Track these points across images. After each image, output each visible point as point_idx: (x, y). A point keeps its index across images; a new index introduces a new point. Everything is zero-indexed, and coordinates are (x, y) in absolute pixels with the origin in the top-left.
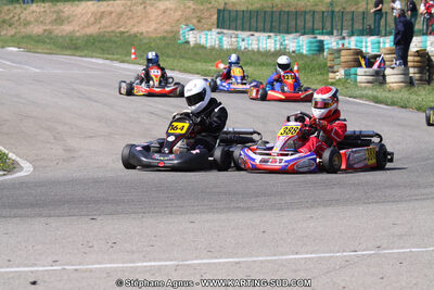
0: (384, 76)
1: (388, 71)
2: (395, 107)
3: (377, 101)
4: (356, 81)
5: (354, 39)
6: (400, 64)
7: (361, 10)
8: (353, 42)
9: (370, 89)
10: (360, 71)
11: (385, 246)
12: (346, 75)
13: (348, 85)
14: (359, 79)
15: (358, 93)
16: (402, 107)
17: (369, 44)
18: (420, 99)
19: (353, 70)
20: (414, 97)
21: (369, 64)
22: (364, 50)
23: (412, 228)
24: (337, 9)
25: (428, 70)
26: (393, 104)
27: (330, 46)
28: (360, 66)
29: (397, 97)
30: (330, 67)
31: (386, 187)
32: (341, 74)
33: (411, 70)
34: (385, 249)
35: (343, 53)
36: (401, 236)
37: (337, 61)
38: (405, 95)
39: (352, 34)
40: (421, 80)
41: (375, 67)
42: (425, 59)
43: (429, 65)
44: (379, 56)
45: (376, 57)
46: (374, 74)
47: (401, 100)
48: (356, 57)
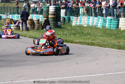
5: (11, 15)
7: (13, 6)
8: (10, 17)
9: (15, 31)
10: (12, 25)
11: (14, 80)
14: (12, 28)
17: (16, 17)
18: (30, 34)
20: (28, 33)
21: (15, 23)
22: (14, 19)
23: (23, 74)
24: (6, 6)
25: (33, 25)
27: (3, 18)
30: (3, 24)
31: (16, 62)
33: (28, 25)
34: (14, 81)
35: (7, 20)
36: (19, 77)
37: (5, 22)
38: (26, 33)
39: (10, 14)
40: (31, 28)
41: (17, 24)
42: (32, 22)
43: (33, 23)
44: (18, 21)
45: (17, 21)
46: (16, 26)
47: (24, 34)
48: (11, 21)
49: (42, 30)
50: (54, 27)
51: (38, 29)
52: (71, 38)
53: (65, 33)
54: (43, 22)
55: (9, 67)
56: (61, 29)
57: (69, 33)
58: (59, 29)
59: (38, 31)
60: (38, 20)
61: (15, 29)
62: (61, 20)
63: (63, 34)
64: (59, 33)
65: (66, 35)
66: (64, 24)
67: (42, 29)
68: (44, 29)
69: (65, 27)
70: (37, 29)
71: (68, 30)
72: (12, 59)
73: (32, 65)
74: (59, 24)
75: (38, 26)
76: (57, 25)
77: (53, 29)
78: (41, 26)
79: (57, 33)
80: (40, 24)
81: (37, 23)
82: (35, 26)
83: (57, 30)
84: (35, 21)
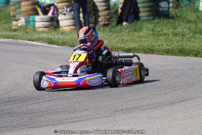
0: (58, 21)
1: (60, 17)
2: (65, 47)
3: (51, 42)
4: (34, 27)
6: (71, 11)
9: (48, 33)
10: (37, 18)
12: (26, 22)
13: (28, 30)
14: (38, 24)
15: (36, 36)
16: (71, 46)
19: (31, 18)
25: (94, 15)
26: (64, 44)
28: (37, 14)
29: (67, 38)
30: (14, 16)
32: (22, 22)
35: (23, 4)
37: (18, 11)
41: (50, 14)
43: (94, 10)
44: (53, 5)
45: (50, 6)
46: (49, 19)
47: (71, 40)
48: (34, 6)
49: (119, 27)
50: (150, 16)
51: (108, 25)
52: (194, 42)
53: (179, 30)
54: (121, 6)
55: (30, 128)
56: (170, 21)
57: (190, 29)
59: (107, 29)
61: (45, 27)
63: (175, 34)
64: (165, 31)
65: (183, 35)
66: (177, 7)
68: (124, 23)
69: (179, 14)
70: (104, 25)
71: (189, 22)
72: (36, 106)
73: (89, 119)
74: (162, 8)
75: (108, 17)
76: (159, 10)
77: (149, 22)
78: (115, 16)
79: (160, 31)
80: (113, 11)
81: (105, 8)
82: (99, 16)
83: (158, 23)
84: (98, 4)
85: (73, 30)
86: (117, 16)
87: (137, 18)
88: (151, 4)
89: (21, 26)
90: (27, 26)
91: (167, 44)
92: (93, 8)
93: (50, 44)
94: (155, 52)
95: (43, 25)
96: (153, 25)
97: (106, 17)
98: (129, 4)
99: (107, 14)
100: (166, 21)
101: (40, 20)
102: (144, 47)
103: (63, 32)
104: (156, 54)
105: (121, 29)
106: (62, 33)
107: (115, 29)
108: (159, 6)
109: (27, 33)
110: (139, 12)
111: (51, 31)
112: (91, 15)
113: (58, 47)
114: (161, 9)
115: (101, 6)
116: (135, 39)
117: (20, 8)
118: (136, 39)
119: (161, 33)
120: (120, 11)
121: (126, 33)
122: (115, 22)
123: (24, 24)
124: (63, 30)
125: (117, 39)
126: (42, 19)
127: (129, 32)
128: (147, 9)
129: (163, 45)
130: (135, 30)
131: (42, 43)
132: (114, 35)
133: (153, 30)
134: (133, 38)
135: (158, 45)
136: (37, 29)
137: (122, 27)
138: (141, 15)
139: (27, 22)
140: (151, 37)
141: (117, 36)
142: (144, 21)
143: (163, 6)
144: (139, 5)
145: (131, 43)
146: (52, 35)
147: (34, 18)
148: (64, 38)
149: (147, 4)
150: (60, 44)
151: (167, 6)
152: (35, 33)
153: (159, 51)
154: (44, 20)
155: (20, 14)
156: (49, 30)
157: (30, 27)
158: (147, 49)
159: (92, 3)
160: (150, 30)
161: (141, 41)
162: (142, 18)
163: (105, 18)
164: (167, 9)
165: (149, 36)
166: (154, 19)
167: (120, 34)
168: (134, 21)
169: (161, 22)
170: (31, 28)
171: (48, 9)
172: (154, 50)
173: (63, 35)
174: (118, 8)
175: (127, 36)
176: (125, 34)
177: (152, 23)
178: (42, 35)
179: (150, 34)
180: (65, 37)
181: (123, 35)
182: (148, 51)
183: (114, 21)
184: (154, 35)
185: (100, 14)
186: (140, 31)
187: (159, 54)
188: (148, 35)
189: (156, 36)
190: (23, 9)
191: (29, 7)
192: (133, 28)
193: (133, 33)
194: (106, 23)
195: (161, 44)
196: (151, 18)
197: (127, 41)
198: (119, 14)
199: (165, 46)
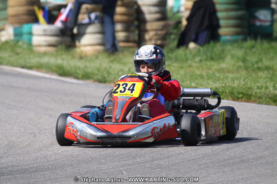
2: (89, 82)
3: (63, 73)
9: (52, 55)
10: (36, 28)
12: (15, 35)
13: (19, 50)
14: (36, 40)
16: (100, 81)
19: (26, 28)
20: (116, 66)
21: (51, 19)
25: (138, 27)
26: (86, 76)
28: (36, 21)
29: (92, 66)
35: (11, 2)
38: (104, 62)
40: (127, 40)
42: (132, 11)
43: (137, 19)
44: (65, 6)
45: (60, 7)
46: (58, 33)
47: (99, 70)
48: (31, 8)
49: (181, 51)
50: (238, 34)
54: (187, 14)
56: (274, 44)
58: (262, 45)
60: (162, 3)
61: (50, 45)
62: (270, 3)
64: (266, 63)
67: (182, 42)
68: (192, 45)
74: (260, 21)
75: (163, 33)
76: (254, 25)
77: (235, 45)
78: (175, 31)
79: (257, 62)
80: (172, 22)
81: (158, 16)
82: (146, 31)
83: (253, 47)
84: (144, 9)
85: (99, 52)
86: (180, 32)
87: (214, 36)
88: (240, 13)
89: (7, 42)
90: (18, 41)
91: (274, 87)
92: (135, 15)
93: (61, 75)
94: (253, 99)
95: (46, 41)
96: (243, 50)
97: (159, 32)
98: (202, 11)
99: (160, 27)
100: (266, 44)
101: (42, 33)
102: (233, 88)
103: (82, 55)
104: (254, 102)
105: (185, 55)
106: (81, 58)
107: (174, 54)
108: (256, 18)
109: (18, 54)
110: (218, 26)
111: (59, 52)
112: (133, 28)
113: (75, 81)
114: (258, 23)
115: (151, 13)
116: (214, 74)
117: (5, 9)
118: (217, 75)
119: (260, 65)
120: (184, 23)
121: (196, 62)
122: (175, 43)
123: (12, 37)
124: (82, 52)
125: (182, 72)
126: (45, 31)
127: (201, 61)
128: (232, 22)
129: (267, 88)
130: (212, 59)
131: (46, 72)
132: (175, 64)
133: (244, 60)
134: (211, 72)
135: (258, 88)
136: (35, 49)
137: (188, 52)
138: (222, 31)
139: (18, 35)
140: (244, 73)
141: (181, 68)
142: (226, 42)
143: (262, 17)
144: (220, 15)
145: (209, 81)
146: (63, 59)
147: (31, 29)
148: (86, 67)
149: (233, 14)
150: (80, 76)
151: (269, 17)
152: (32, 56)
153: (260, 98)
154: (48, 33)
155: (6, 19)
156: (57, 51)
157: (24, 43)
158: (239, 93)
159: (135, 7)
160: (238, 58)
161: (227, 78)
162: (223, 38)
163: (156, 34)
164: (268, 24)
165: (238, 70)
166: (245, 40)
167: (186, 65)
168: (208, 42)
169: (258, 46)
170: (25, 46)
171: (55, 13)
172: (251, 95)
173: (83, 61)
174: (182, 17)
175: (198, 68)
176: (194, 64)
177: (242, 48)
178: (45, 60)
179: (239, 67)
180: (87, 64)
181: (190, 66)
182: (241, 96)
183: (174, 40)
184: (247, 68)
185: (149, 26)
186: (221, 61)
187: (259, 103)
188: (235, 68)
189: (250, 70)
190: (11, 11)
191: (23, 9)
192: (209, 55)
193: (208, 64)
194: (159, 42)
195: (264, 86)
196: (240, 37)
197: (202, 77)
198: (183, 29)
199: (271, 89)
